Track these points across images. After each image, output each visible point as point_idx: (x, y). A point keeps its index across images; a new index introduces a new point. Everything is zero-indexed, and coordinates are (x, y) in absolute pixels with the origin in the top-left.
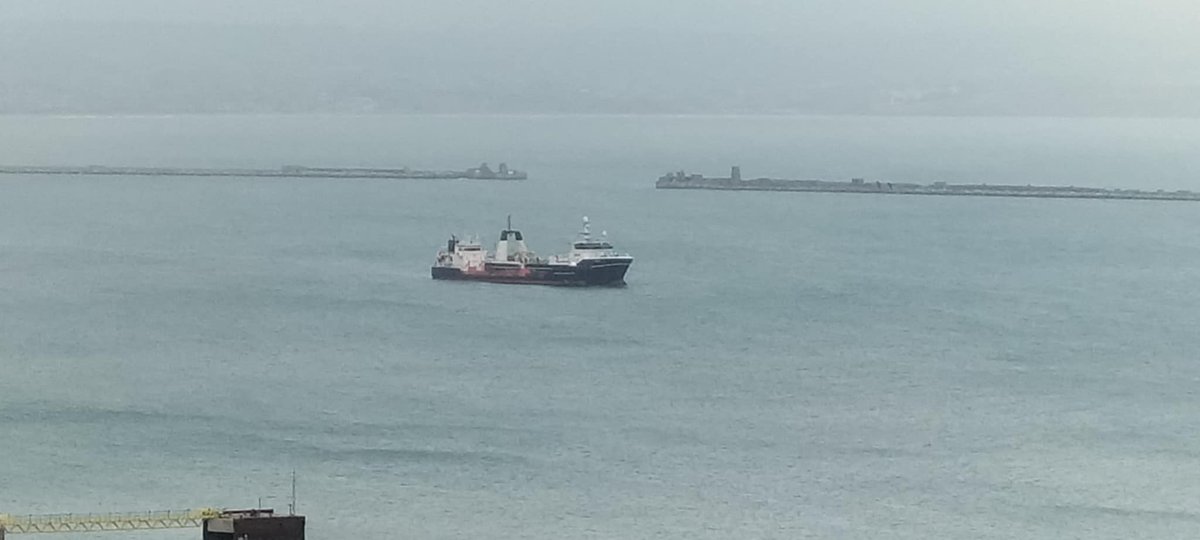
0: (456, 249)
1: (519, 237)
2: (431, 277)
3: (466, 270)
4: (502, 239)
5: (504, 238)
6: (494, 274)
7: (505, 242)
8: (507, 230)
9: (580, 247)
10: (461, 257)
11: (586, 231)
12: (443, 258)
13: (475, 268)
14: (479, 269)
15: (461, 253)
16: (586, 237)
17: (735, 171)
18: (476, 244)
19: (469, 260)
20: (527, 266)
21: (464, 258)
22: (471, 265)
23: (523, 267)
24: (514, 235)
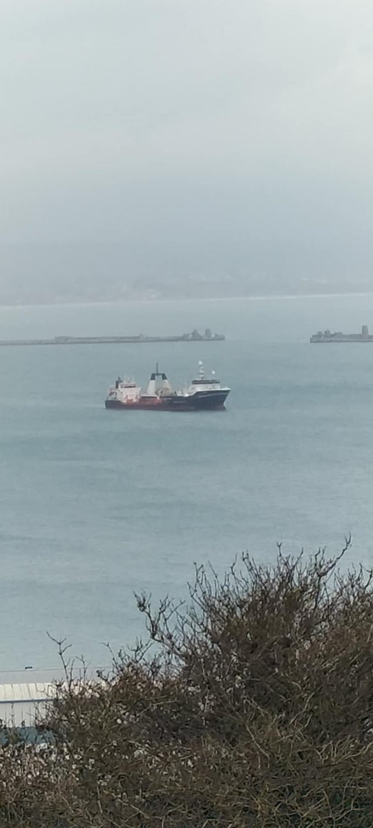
0: (119, 386)
1: (164, 377)
2: (105, 407)
3: (125, 401)
4: (152, 379)
5: (153, 378)
6: (145, 404)
7: (153, 381)
8: (155, 372)
9: (195, 382)
10: (122, 393)
11: (201, 372)
12: (111, 394)
13: (131, 400)
14: (135, 401)
15: (121, 390)
16: (202, 376)
17: (365, 328)
18: (132, 383)
19: (128, 394)
20: (161, 397)
21: (124, 393)
22: (129, 398)
23: (158, 398)
24: (161, 376)
